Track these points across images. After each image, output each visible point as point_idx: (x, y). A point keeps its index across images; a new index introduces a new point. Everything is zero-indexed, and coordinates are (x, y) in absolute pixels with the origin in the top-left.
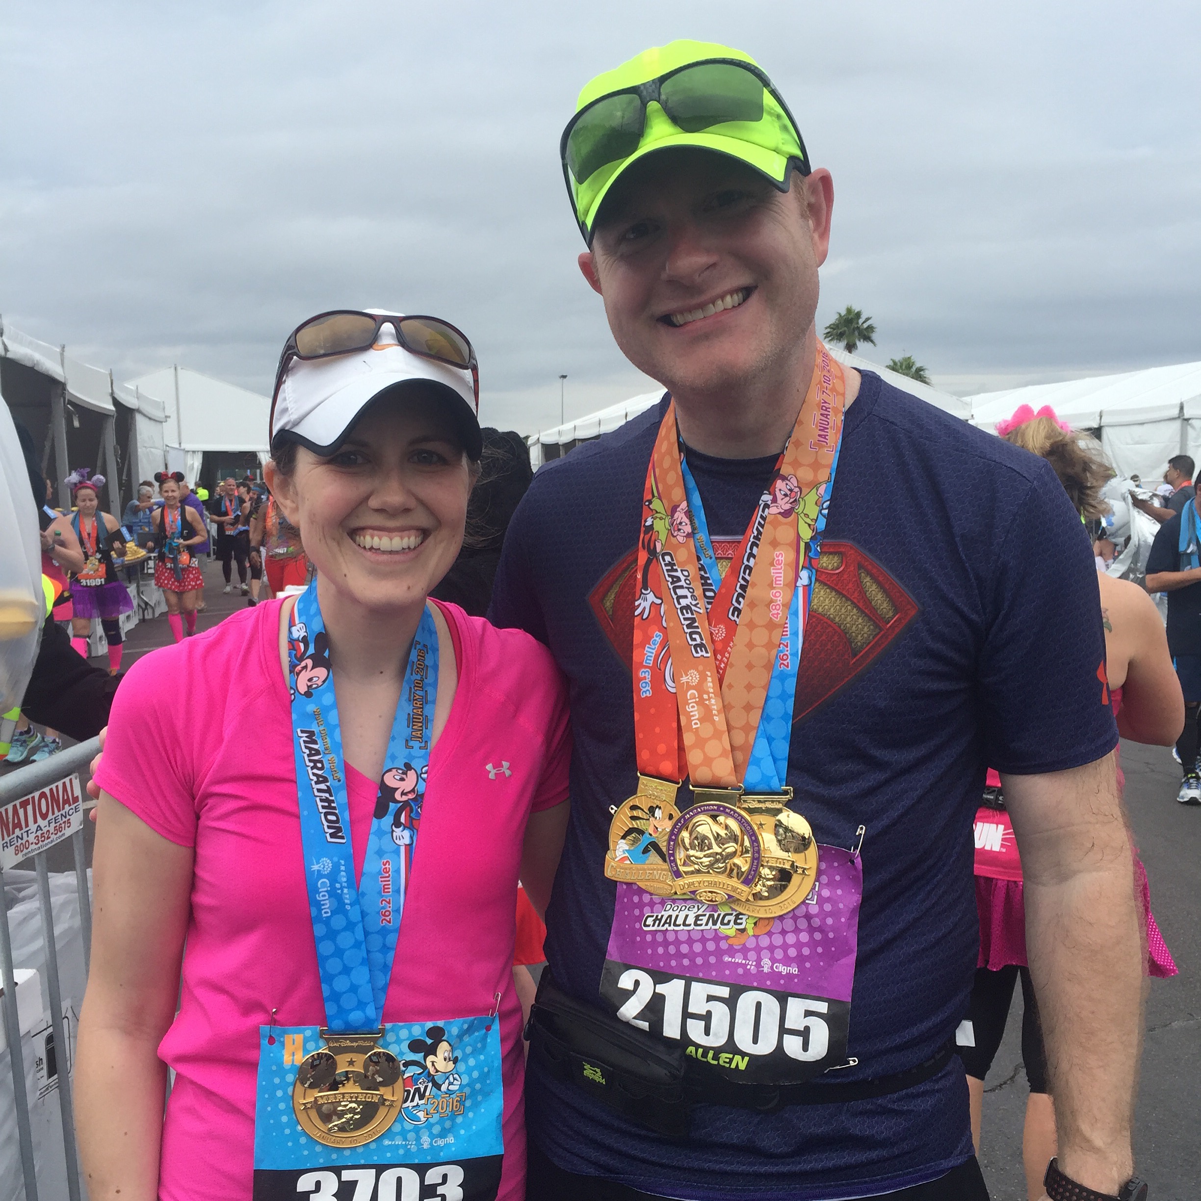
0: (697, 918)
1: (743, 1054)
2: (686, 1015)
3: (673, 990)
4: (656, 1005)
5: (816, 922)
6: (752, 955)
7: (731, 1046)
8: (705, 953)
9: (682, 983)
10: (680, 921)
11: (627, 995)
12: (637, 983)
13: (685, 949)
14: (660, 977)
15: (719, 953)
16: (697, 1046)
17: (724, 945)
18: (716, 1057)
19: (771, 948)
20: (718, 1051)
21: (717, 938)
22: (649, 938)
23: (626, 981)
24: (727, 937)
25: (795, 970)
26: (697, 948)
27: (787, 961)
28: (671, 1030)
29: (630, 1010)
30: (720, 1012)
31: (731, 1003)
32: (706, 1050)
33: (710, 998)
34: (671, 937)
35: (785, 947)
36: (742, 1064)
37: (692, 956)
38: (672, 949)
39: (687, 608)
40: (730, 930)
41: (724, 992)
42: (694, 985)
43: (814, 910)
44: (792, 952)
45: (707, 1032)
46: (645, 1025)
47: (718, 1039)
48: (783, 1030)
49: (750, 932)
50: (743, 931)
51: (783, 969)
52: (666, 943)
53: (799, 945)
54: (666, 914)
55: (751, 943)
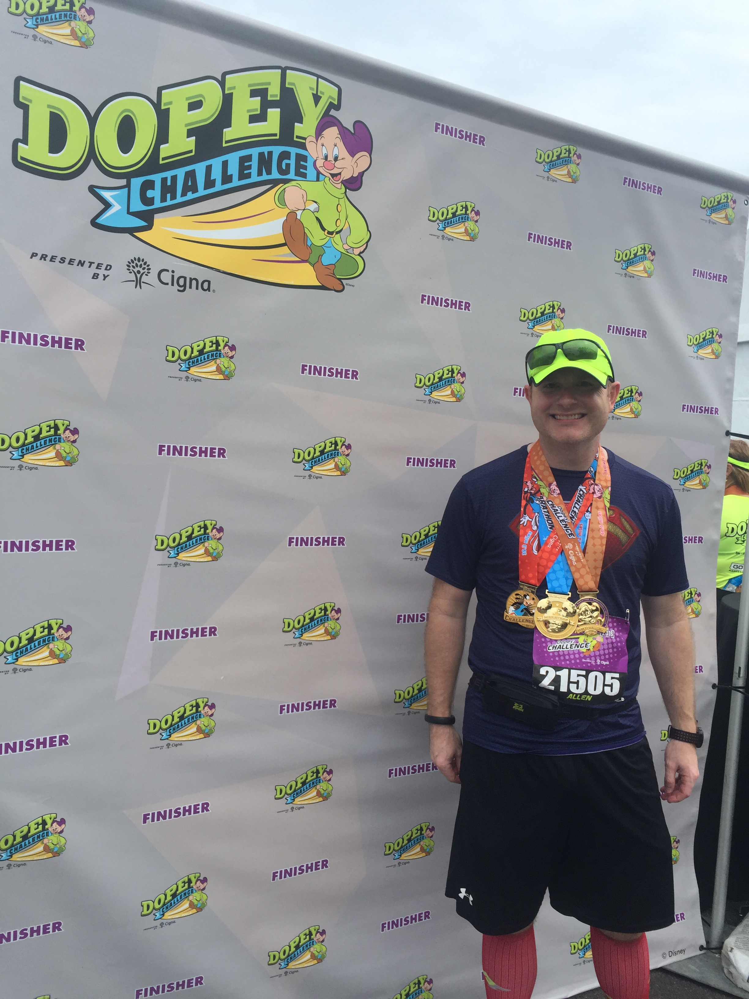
0: (571, 645)
28: (563, 688)
44: (607, 657)
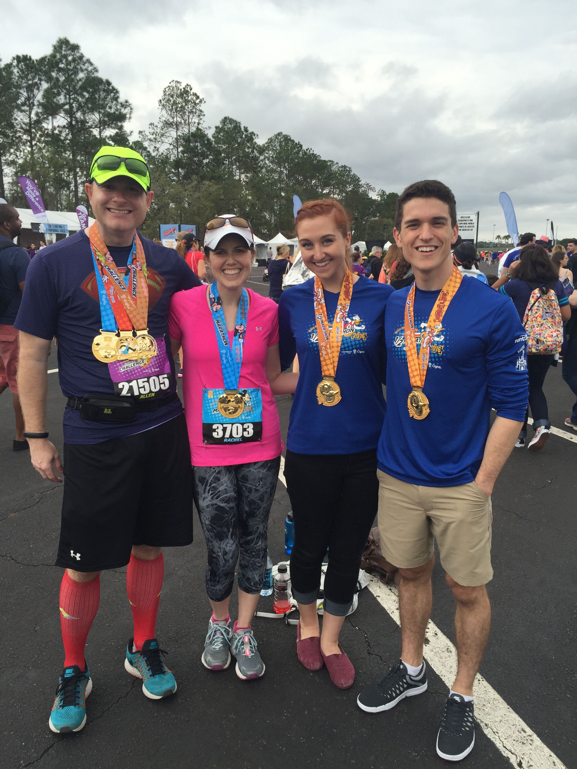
0: (134, 364)
1: (153, 392)
2: (139, 388)
3: (134, 384)
4: (131, 389)
5: (160, 357)
6: (149, 369)
7: (151, 392)
8: (138, 372)
9: (136, 381)
10: (130, 366)
11: (122, 389)
12: (123, 386)
13: (133, 373)
14: (129, 381)
15: (142, 371)
16: (143, 394)
17: (142, 369)
18: (148, 396)
19: (153, 366)
20: (148, 394)
21: (140, 367)
22: (123, 373)
23: (120, 386)
24: (142, 367)
25: (158, 369)
26: (136, 371)
27: (157, 368)
28: (136, 393)
29: (124, 393)
30: (146, 384)
31: (148, 381)
32: (145, 394)
33: (143, 382)
34: (129, 371)
35: (156, 364)
36: (153, 395)
37: (135, 374)
38: (130, 374)
39: (117, 279)
40: (142, 365)
41: (146, 379)
42: (139, 380)
43: (159, 354)
44: (157, 365)
45: (145, 390)
46: (129, 395)
47: (148, 391)
48: (160, 384)
49: (147, 364)
50: (145, 364)
51: (157, 370)
52: (128, 373)
53: (158, 363)
54: (126, 366)
55: (148, 366)
